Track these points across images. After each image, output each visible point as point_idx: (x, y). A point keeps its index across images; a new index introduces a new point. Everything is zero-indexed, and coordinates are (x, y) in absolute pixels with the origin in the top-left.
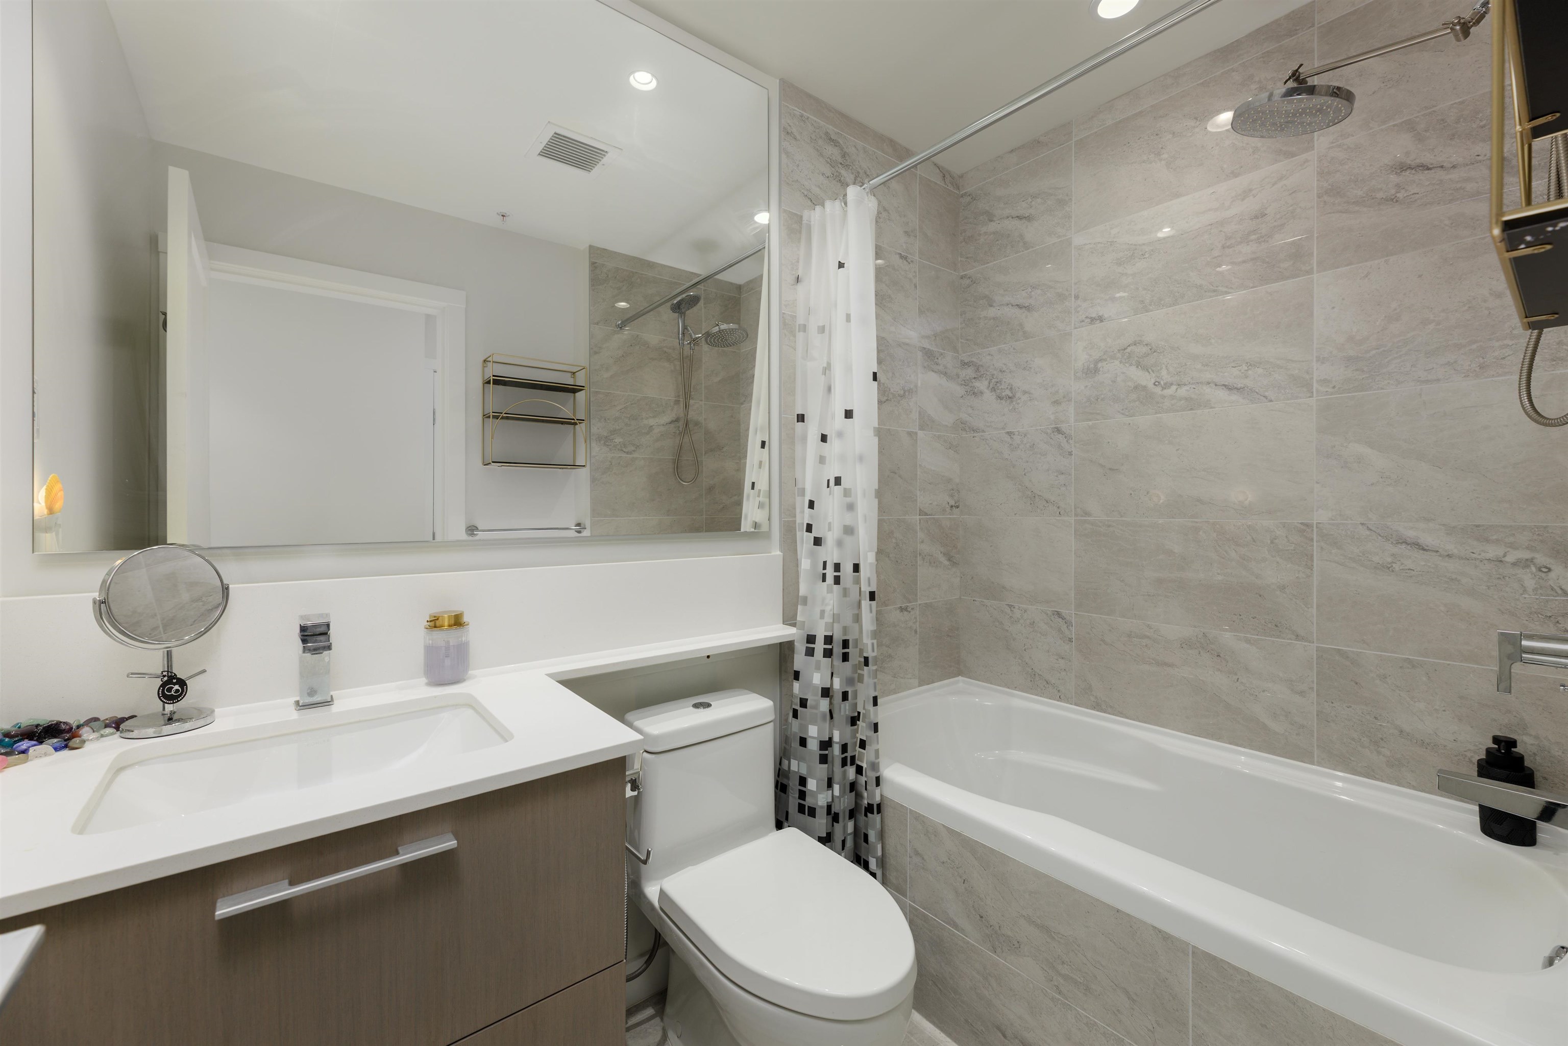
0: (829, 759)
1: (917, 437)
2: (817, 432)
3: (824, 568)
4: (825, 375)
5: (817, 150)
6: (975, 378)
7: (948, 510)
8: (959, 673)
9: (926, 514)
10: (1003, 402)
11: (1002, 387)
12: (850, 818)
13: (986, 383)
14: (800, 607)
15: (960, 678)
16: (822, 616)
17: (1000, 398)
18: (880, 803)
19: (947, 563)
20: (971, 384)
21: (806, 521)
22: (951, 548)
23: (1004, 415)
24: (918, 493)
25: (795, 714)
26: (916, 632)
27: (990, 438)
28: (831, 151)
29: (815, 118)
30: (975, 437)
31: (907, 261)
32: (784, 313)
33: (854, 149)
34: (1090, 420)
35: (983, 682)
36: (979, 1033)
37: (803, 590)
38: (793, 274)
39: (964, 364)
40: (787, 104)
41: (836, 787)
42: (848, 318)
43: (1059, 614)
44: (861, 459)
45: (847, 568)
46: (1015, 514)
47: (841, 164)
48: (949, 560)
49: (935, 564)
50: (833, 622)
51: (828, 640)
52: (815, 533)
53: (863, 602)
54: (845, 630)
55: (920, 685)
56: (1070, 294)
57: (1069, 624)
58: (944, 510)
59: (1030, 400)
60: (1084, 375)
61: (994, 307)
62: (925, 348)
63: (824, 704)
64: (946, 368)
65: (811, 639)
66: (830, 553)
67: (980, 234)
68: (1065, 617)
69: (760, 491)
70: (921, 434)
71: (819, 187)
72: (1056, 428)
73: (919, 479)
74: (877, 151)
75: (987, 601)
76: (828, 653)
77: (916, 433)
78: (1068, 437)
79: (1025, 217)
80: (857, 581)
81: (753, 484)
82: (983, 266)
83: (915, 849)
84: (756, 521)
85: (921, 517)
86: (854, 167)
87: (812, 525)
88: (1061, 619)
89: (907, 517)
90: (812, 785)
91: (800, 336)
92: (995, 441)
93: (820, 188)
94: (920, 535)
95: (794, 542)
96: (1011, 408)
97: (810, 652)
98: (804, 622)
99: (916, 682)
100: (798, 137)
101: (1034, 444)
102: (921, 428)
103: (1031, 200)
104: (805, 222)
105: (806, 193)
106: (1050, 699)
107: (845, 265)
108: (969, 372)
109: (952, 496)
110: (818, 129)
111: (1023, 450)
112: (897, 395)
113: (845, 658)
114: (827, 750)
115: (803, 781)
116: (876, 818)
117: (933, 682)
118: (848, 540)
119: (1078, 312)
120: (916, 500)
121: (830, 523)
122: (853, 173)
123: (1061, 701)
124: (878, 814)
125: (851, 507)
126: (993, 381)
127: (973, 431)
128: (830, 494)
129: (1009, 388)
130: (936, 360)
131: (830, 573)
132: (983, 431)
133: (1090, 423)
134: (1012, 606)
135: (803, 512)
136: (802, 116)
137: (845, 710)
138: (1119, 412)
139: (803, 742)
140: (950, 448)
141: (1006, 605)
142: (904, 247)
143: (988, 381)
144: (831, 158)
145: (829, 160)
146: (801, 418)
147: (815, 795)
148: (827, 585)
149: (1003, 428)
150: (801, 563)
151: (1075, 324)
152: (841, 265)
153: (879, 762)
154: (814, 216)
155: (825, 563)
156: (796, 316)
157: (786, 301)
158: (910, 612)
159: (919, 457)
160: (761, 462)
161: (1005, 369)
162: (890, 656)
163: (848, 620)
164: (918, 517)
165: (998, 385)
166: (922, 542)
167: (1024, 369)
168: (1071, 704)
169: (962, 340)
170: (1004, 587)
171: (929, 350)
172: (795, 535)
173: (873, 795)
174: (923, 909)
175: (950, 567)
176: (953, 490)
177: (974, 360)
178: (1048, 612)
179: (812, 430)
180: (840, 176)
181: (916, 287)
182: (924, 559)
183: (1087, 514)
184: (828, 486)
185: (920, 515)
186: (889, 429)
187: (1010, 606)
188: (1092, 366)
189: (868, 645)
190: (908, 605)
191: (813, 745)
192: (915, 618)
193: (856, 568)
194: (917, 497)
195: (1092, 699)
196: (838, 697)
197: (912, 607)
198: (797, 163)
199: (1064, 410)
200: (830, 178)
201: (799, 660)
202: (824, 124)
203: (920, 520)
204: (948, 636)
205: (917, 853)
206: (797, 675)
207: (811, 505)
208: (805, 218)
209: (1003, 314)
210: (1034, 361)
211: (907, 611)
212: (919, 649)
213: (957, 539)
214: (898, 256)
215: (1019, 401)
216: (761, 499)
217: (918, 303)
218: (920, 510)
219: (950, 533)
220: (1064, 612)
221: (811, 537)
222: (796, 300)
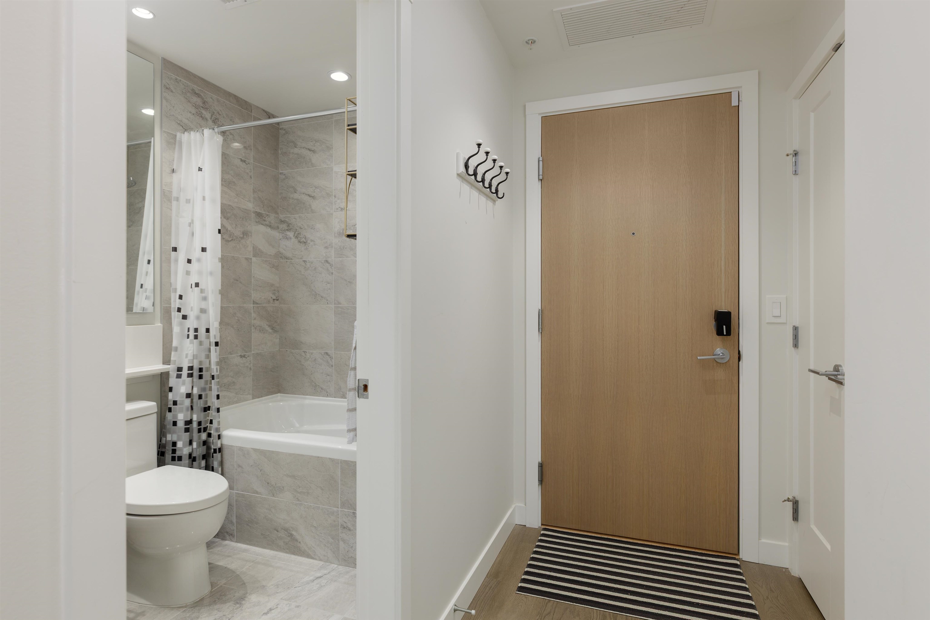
0: (190, 430)
1: (251, 261)
2: (184, 258)
3: (188, 331)
4: (190, 226)
5: (186, 99)
6: (287, 230)
7: (272, 301)
8: (279, 392)
9: (257, 304)
10: (301, 244)
11: (301, 236)
12: (203, 459)
13: (293, 233)
14: (173, 353)
15: (279, 394)
16: (187, 357)
17: (300, 242)
18: (220, 448)
19: (270, 331)
20: (285, 233)
21: (177, 306)
22: (273, 323)
23: (302, 251)
24: (252, 292)
25: (170, 410)
26: (251, 369)
27: (295, 263)
28: (195, 99)
29: (185, 81)
30: (287, 262)
31: (245, 163)
32: (164, 189)
33: (211, 99)
34: (341, 258)
35: (291, 394)
36: (267, 537)
37: (175, 344)
38: (170, 168)
39: (282, 222)
40: (166, 72)
41: (195, 445)
42: (204, 198)
43: (327, 354)
44: (211, 273)
45: (202, 331)
46: (307, 304)
47: (202, 107)
48: (272, 329)
49: (263, 332)
50: (194, 359)
51: (191, 368)
52: (183, 312)
53: (211, 348)
54: (201, 363)
55: (253, 398)
56: (332, 195)
57: (331, 358)
58: (269, 302)
59: (314, 245)
60: (338, 235)
61: (297, 193)
62: (257, 212)
63: (188, 402)
64: (270, 223)
65: (180, 369)
66: (191, 323)
67: (290, 153)
68: (330, 354)
69: (146, 289)
70: (254, 259)
71: (187, 119)
72: (326, 260)
73: (253, 284)
74: (225, 101)
75: (293, 350)
76: (190, 375)
77: (251, 259)
78: (331, 265)
79: (312, 150)
80: (208, 337)
81: (142, 285)
82: (291, 170)
83: (238, 465)
84: (144, 307)
85: (254, 305)
86: (211, 110)
87: (181, 308)
88: (328, 356)
89: (245, 305)
90: (180, 444)
91: (174, 203)
92: (297, 265)
93: (189, 120)
94: (253, 315)
95: (170, 318)
96: (305, 248)
97: (179, 376)
98: (175, 360)
99: (251, 397)
100: (174, 91)
101: (316, 268)
102: (254, 256)
103: (315, 142)
104: (178, 139)
105: (179, 122)
106: (323, 397)
107: (203, 169)
108: (284, 226)
109: (274, 294)
110: (187, 87)
111: (311, 270)
112: (239, 237)
113: (201, 377)
114: (189, 425)
115: (174, 444)
116: (218, 456)
117: (262, 397)
118: (203, 316)
119: (336, 204)
120: (251, 296)
121: (192, 307)
122: (210, 113)
123: (328, 397)
124: (219, 453)
125: (205, 299)
126: (296, 232)
127: (286, 258)
128: (192, 291)
129: (304, 237)
130: (264, 218)
131: (192, 334)
132: (291, 259)
133: (341, 259)
134: (305, 352)
135: (175, 301)
136: (176, 79)
137: (201, 404)
138: (352, 255)
139: (175, 424)
140: (273, 267)
141: (303, 351)
142: (244, 155)
143: (294, 232)
144: (196, 103)
145: (194, 105)
146: (175, 249)
147: (181, 449)
148: (190, 340)
149: (301, 258)
150: (174, 329)
151: (334, 210)
152: (200, 169)
153: (220, 428)
154: (185, 137)
155: (189, 329)
156: (172, 191)
157: (165, 182)
158: (247, 358)
159: (252, 272)
160: (147, 273)
161: (302, 227)
162: (234, 382)
163: (203, 357)
164: (252, 305)
165: (299, 235)
166: (255, 319)
167: (312, 228)
168: (332, 398)
169: (280, 208)
170: (302, 343)
171: (259, 212)
172: (171, 315)
173: (217, 444)
174: (242, 492)
175: (273, 333)
176: (275, 290)
177: (287, 220)
178: (322, 353)
179: (182, 256)
180: (202, 114)
181: (251, 177)
182: (256, 329)
183: (339, 303)
184: (191, 288)
185: (253, 304)
186: (233, 256)
187: (304, 352)
188: (341, 231)
189: (215, 369)
190: (245, 354)
191: (181, 424)
192: (250, 361)
193: (208, 330)
194: (251, 294)
195: (341, 393)
196: (196, 398)
197: (248, 355)
198: (173, 105)
199: (330, 252)
200: (195, 115)
201: (173, 381)
202: (192, 84)
203: (253, 307)
204: (271, 371)
205: (239, 466)
206: (171, 389)
207: (181, 297)
208: (178, 137)
209: (301, 198)
210: (316, 225)
211: (245, 357)
212: (253, 378)
213: (277, 317)
214: (239, 160)
215: (309, 245)
216: (148, 294)
217: (252, 187)
218: (253, 301)
219: (273, 314)
220: (329, 352)
221: (181, 314)
222: (172, 182)
